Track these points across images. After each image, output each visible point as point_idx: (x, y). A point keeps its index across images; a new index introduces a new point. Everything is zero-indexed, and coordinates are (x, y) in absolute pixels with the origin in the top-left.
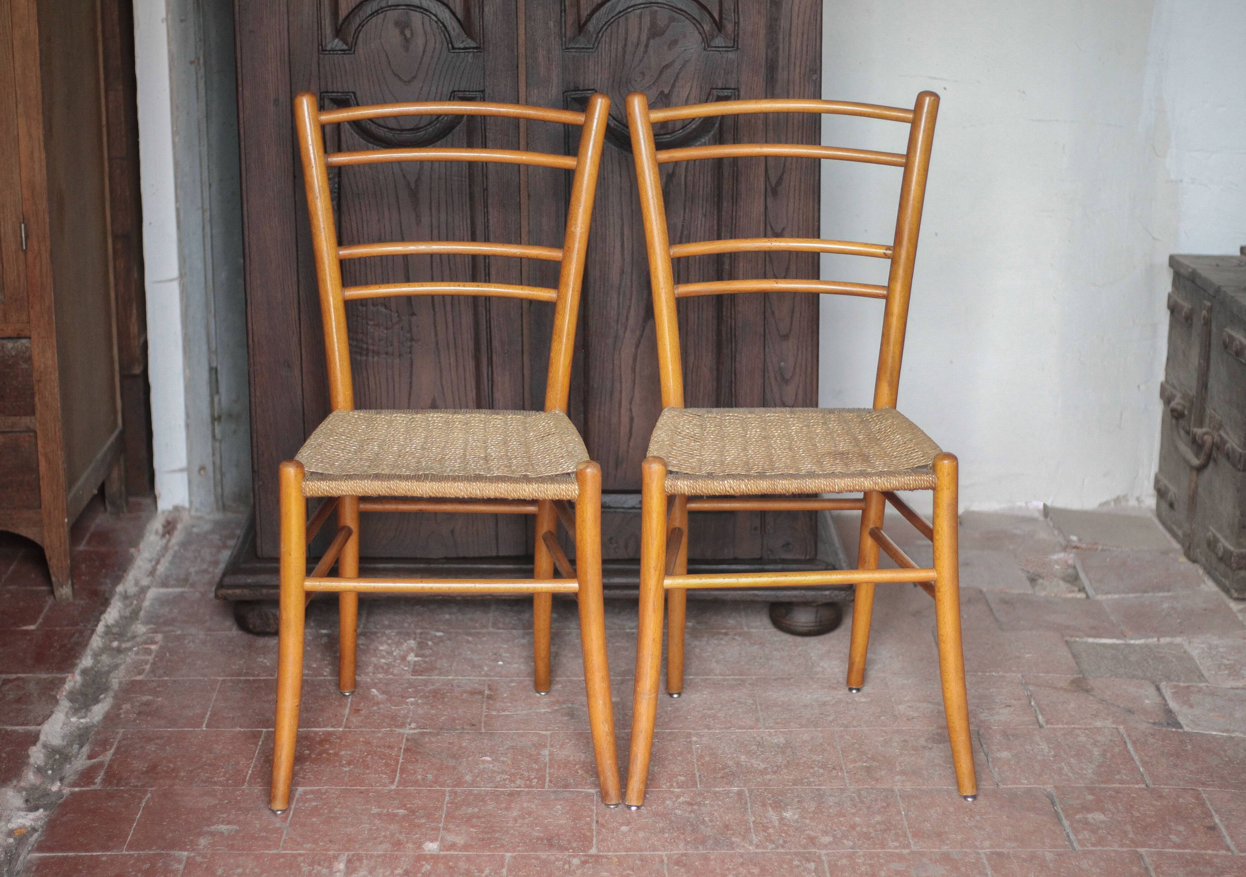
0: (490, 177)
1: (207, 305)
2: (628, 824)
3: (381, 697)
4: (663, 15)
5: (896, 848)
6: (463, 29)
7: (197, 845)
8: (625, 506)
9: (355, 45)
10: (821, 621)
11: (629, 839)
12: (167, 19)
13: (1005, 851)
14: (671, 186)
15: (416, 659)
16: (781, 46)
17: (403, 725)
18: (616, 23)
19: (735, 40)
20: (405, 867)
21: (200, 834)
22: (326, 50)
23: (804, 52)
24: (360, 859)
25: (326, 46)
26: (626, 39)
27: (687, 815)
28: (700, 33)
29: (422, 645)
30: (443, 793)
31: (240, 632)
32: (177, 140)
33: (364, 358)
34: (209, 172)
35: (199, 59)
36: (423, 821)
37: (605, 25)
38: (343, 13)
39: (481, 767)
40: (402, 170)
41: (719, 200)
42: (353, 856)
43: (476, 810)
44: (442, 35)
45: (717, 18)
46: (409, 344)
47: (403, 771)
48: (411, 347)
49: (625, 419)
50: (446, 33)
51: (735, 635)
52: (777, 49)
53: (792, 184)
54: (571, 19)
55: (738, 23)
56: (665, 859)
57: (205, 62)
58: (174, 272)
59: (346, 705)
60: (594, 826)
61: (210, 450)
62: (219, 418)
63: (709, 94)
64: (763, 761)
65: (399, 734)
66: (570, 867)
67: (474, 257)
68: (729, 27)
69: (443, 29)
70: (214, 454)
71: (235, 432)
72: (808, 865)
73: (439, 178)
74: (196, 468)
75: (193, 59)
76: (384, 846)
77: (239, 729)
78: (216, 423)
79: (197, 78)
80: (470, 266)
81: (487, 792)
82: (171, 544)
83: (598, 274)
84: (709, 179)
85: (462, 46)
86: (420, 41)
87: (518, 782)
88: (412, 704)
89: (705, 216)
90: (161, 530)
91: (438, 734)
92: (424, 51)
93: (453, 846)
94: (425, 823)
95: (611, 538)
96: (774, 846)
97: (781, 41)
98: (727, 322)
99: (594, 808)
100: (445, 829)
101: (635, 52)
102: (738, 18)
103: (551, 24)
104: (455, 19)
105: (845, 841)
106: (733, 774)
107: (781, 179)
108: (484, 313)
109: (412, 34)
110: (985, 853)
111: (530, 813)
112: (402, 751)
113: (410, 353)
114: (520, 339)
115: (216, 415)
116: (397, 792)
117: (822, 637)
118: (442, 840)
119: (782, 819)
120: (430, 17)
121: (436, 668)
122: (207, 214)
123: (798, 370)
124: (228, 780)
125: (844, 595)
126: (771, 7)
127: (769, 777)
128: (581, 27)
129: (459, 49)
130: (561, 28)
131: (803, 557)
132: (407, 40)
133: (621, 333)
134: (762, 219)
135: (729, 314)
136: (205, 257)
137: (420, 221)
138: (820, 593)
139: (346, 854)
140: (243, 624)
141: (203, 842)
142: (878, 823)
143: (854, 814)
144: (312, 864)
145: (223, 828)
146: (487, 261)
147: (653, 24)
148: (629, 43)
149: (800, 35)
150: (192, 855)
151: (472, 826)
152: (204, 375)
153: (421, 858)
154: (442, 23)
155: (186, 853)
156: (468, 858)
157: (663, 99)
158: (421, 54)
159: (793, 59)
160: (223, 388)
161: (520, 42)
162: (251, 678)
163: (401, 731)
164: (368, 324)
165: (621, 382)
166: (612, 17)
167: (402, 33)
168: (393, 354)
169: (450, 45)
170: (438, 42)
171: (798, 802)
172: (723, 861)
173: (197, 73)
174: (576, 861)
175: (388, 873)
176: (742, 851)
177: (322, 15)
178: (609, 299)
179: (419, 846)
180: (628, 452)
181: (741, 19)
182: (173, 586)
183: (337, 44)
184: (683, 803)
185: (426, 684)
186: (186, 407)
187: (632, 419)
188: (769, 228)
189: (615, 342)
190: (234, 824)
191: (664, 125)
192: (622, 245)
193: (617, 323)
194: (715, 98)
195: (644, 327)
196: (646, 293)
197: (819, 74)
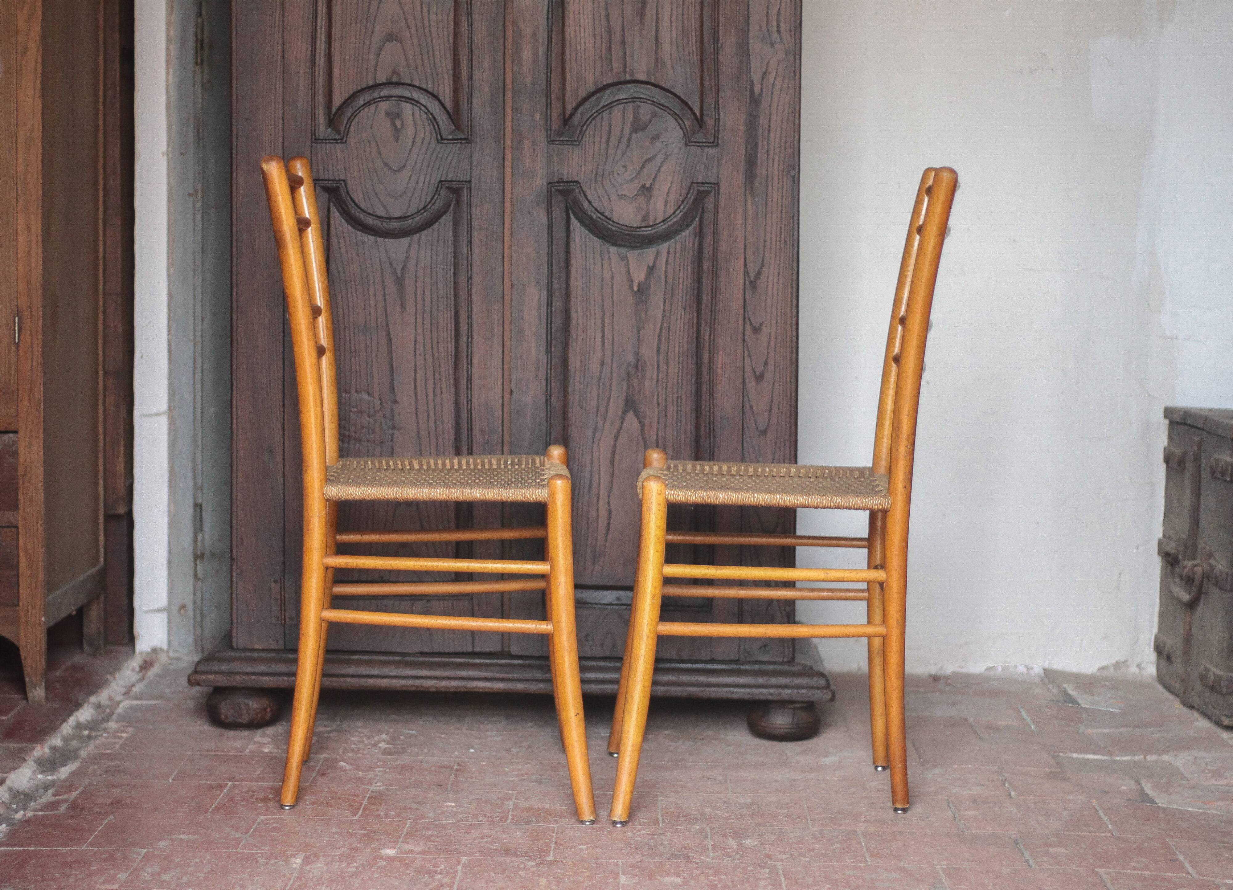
0: (475, 266)
4: (646, 110)
6: (452, 120)
8: (602, 602)
9: (348, 133)
10: (798, 724)
14: (652, 279)
15: (387, 746)
16: (760, 141)
18: (600, 116)
19: (716, 136)
22: (319, 139)
23: (783, 148)
25: (319, 135)
26: (610, 133)
28: (681, 129)
29: (393, 738)
37: (588, 118)
38: (336, 104)
40: (389, 258)
41: (698, 293)
44: (431, 125)
45: (698, 114)
46: (390, 431)
48: (392, 435)
49: (603, 513)
50: (436, 125)
52: (756, 145)
53: (771, 278)
54: (556, 112)
55: (719, 119)
63: (690, 188)
68: (710, 123)
69: (433, 121)
73: (425, 266)
80: (453, 354)
83: (578, 366)
84: (689, 271)
85: (450, 137)
86: (409, 132)
89: (685, 308)
92: (414, 140)
97: (760, 137)
98: (706, 416)
101: (618, 145)
102: (719, 114)
103: (537, 117)
104: (444, 112)
107: (759, 273)
108: (465, 402)
109: (402, 124)
113: (392, 441)
114: (501, 429)
120: (421, 109)
125: (820, 695)
126: (751, 104)
128: (566, 120)
129: (448, 140)
130: (547, 121)
131: (781, 660)
132: (397, 131)
133: (600, 425)
134: (741, 313)
135: (707, 408)
137: (405, 309)
138: (796, 691)
140: (216, 719)
146: (470, 349)
147: (636, 119)
148: (613, 136)
149: (778, 132)
154: (432, 115)
157: (645, 191)
158: (410, 144)
159: (771, 155)
161: (507, 135)
164: (350, 411)
165: (599, 475)
166: (597, 111)
167: (393, 123)
168: (374, 442)
169: (439, 137)
170: (427, 132)
177: (316, 104)
178: (589, 390)
180: (605, 546)
181: (722, 115)
183: (330, 133)
187: (610, 513)
188: (747, 323)
189: (594, 433)
191: (645, 218)
192: (603, 337)
193: (597, 416)
194: (695, 192)
195: (623, 419)
196: (625, 384)
197: (797, 170)
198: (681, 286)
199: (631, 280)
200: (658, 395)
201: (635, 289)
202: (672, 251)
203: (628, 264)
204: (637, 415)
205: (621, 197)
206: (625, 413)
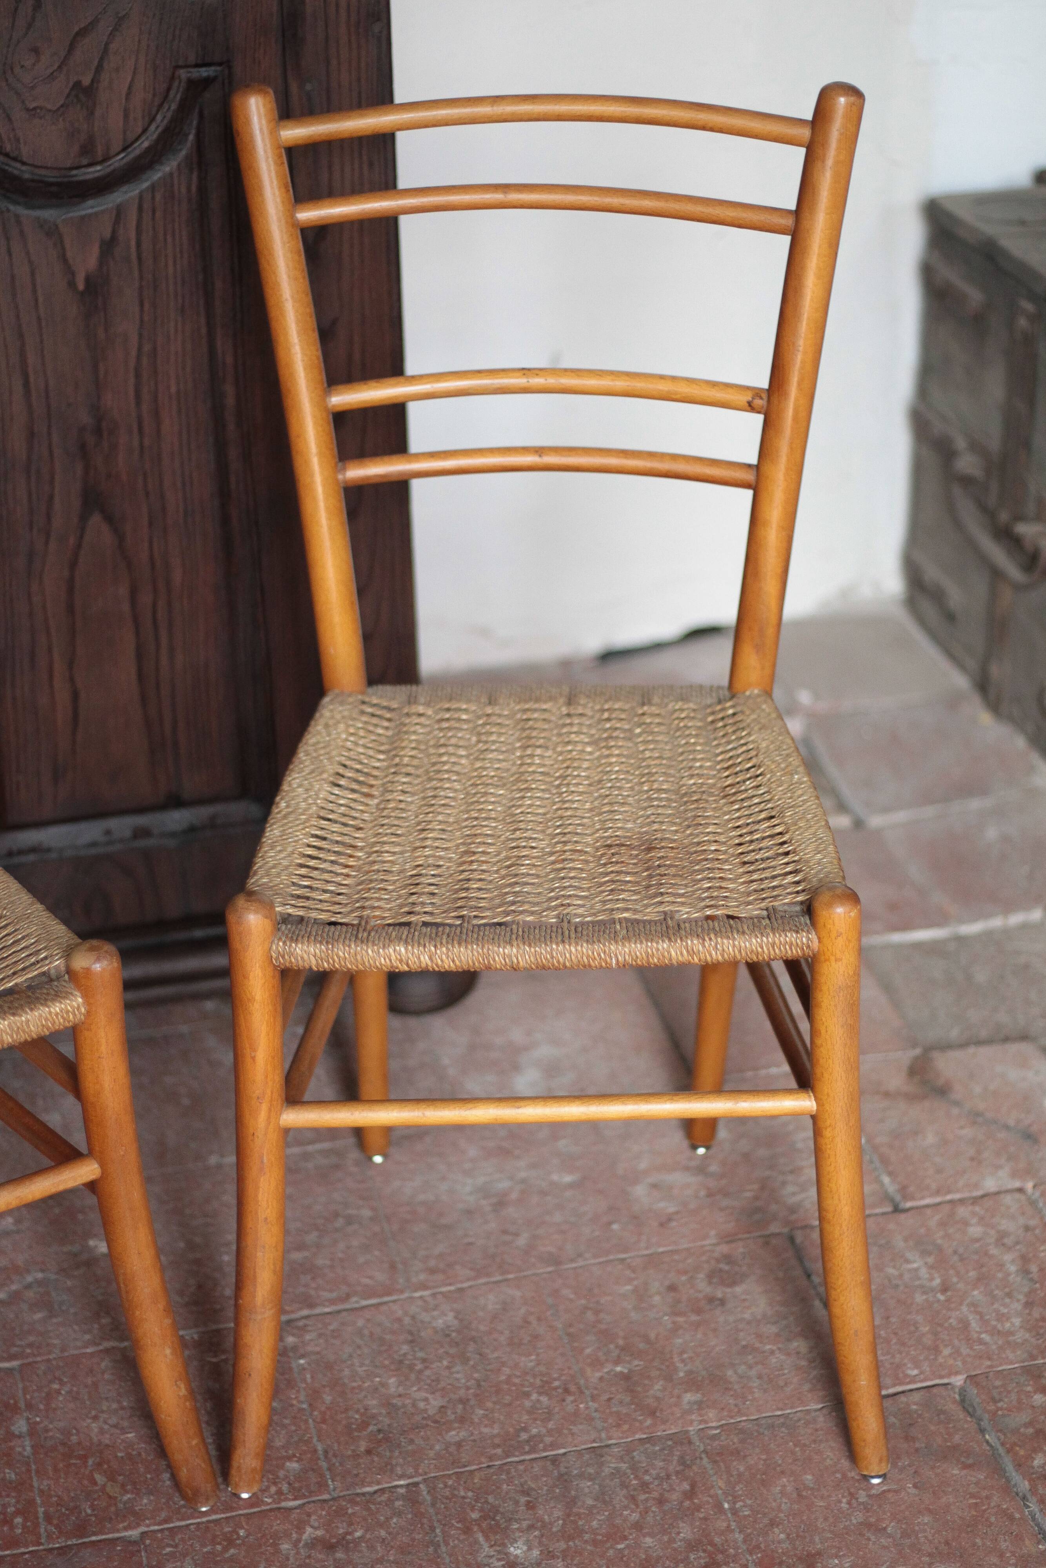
41: (206, 278)
49: (63, 696)
63: (173, 78)
89: (182, 311)
106: (387, 1440)
127: (453, 1436)
133: (39, 547)
142: (691, 1547)
157: (81, 96)
165: (47, 632)
180: (73, 752)
187: (75, 696)
189: (30, 563)
191: (87, 149)
192: (26, 384)
193: (31, 529)
194: (183, 84)
195: (83, 530)
196: (79, 468)
197: (385, 21)
198: (171, 270)
199: (70, 272)
200: (145, 475)
201: (81, 286)
202: (146, 206)
203: (62, 242)
204: (109, 519)
205: (33, 112)
206: (84, 518)
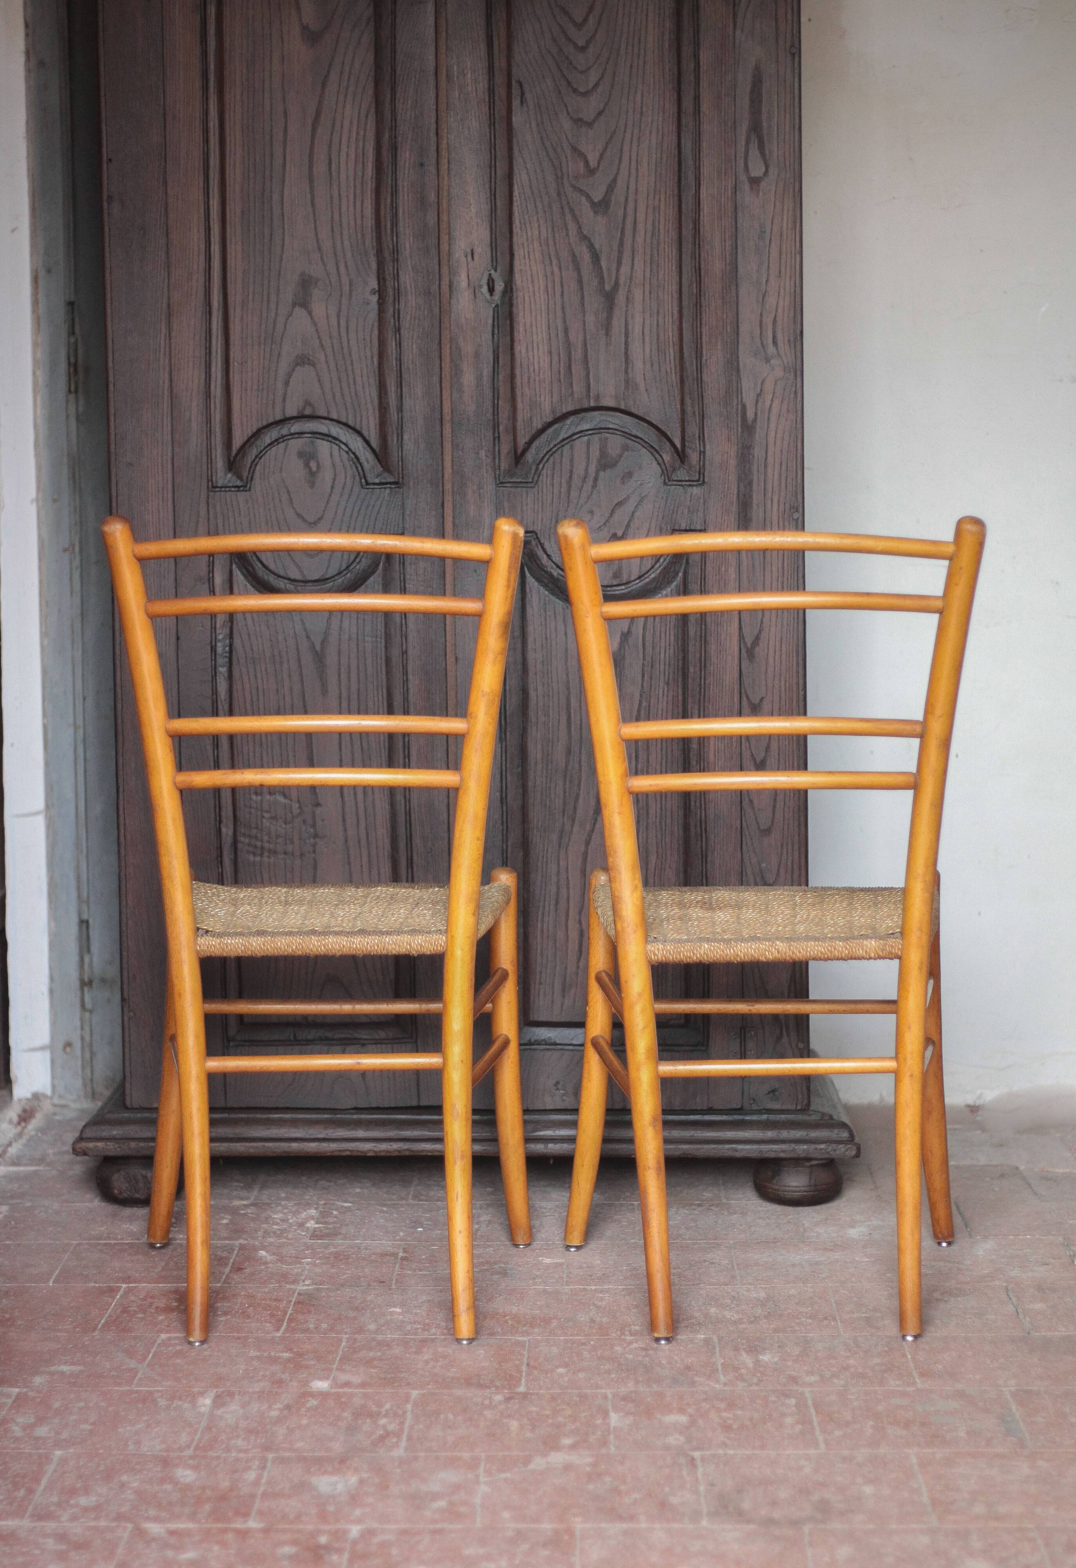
0: (410, 637)
1: (78, 844)
2: (566, 1365)
3: (269, 1258)
4: (615, 443)
5: (898, 1386)
6: (379, 461)
7: (31, 1382)
8: (574, 1042)
9: (252, 479)
10: (816, 1185)
11: (566, 1379)
12: (37, 500)
13: (1035, 1388)
14: (627, 648)
15: (317, 1226)
16: (755, 478)
17: (294, 1282)
18: (559, 452)
19: (701, 472)
20: (286, 1402)
21: (37, 1373)
22: (217, 487)
23: (783, 485)
24: (231, 1395)
25: (217, 482)
26: (571, 472)
27: (640, 1358)
28: (659, 464)
29: (324, 1214)
30: (340, 1340)
31: (103, 1204)
32: (46, 642)
33: (258, 859)
34: (83, 682)
35: (73, 546)
36: (312, 1362)
37: (545, 455)
38: (237, 443)
39: (389, 1318)
40: (305, 630)
41: (684, 664)
42: (223, 1392)
43: (379, 1354)
44: (354, 467)
45: (679, 445)
46: (312, 840)
47: (290, 1320)
48: (314, 845)
49: (574, 934)
50: (358, 466)
51: (712, 1205)
52: (750, 483)
53: (772, 644)
54: (506, 447)
55: (704, 452)
56: (610, 1396)
57: (81, 550)
58: (39, 803)
59: (226, 1264)
60: (524, 1368)
61: (78, 1023)
62: (90, 983)
64: (737, 1312)
65: (290, 1290)
66: (491, 1402)
67: (391, 737)
68: (694, 457)
69: (355, 460)
70: (82, 1028)
71: (109, 1001)
72: (787, 1401)
73: (350, 639)
74: (60, 1045)
75: (67, 546)
76: (262, 1384)
77: (93, 1284)
78: (86, 989)
79: (71, 568)
80: (387, 744)
81: (393, 1340)
82: (26, 1131)
83: (539, 756)
84: (672, 637)
85: (377, 481)
86: (327, 475)
87: (433, 1330)
88: (308, 1264)
89: (668, 684)
90: (15, 1119)
91: (338, 1289)
92: (332, 487)
93: (347, 1384)
94: (315, 1365)
95: (558, 1083)
96: (746, 1384)
97: (755, 473)
98: (696, 814)
99: (526, 1353)
100: (337, 1369)
101: (582, 486)
102: (704, 446)
103: (483, 453)
104: (369, 449)
105: (835, 1381)
106: (699, 1324)
107: (757, 638)
108: (403, 801)
109: (318, 467)
110: (1010, 1391)
111: (444, 1357)
112: (292, 1304)
113: (314, 852)
114: (446, 835)
115: (86, 979)
116: (283, 1338)
117: (818, 1207)
118: (334, 1379)
119: (757, 1362)
120: (340, 447)
121: (340, 1234)
122: (81, 732)
123: (782, 871)
124: (74, 1328)
125: (843, 1150)
126: (742, 432)
127: (744, 1326)
128: (518, 457)
129: (374, 484)
130: (494, 459)
131: (793, 1107)
132: (312, 474)
133: (568, 827)
134: (737, 687)
135: (698, 804)
136: (76, 783)
137: (327, 691)
138: (813, 1146)
139: (215, 1391)
140: (108, 1194)
141: (38, 1380)
142: (878, 1364)
143: (848, 1357)
144: (172, 1398)
145: (65, 1368)
146: (407, 740)
147: (603, 454)
148: (575, 476)
149: (777, 466)
150: (25, 1390)
151: (373, 1367)
152: (73, 929)
153: (307, 1395)
154: (354, 454)
155: (17, 1390)
156: (365, 1395)
158: (329, 490)
159: (769, 494)
160: (95, 947)
161: (446, 477)
162: (113, 1242)
163: (292, 1287)
164: (263, 817)
165: (568, 888)
166: (555, 445)
167: (307, 465)
168: (293, 854)
169: (363, 481)
170: (349, 476)
171: (779, 1347)
172: (681, 1397)
173: (71, 563)
174: (498, 1398)
175: (264, 1408)
176: (707, 1389)
177: (213, 444)
178: (553, 785)
179: (306, 1383)
180: (577, 974)
181: (708, 447)
182: (25, 1165)
183: (229, 479)
184: (636, 1349)
185: (327, 1247)
186: (51, 968)
187: (581, 934)
188: (744, 699)
189: (561, 837)
190: (79, 1365)
191: (617, 575)
197: (801, 512)
198: (662, 655)
206: (597, 812)
